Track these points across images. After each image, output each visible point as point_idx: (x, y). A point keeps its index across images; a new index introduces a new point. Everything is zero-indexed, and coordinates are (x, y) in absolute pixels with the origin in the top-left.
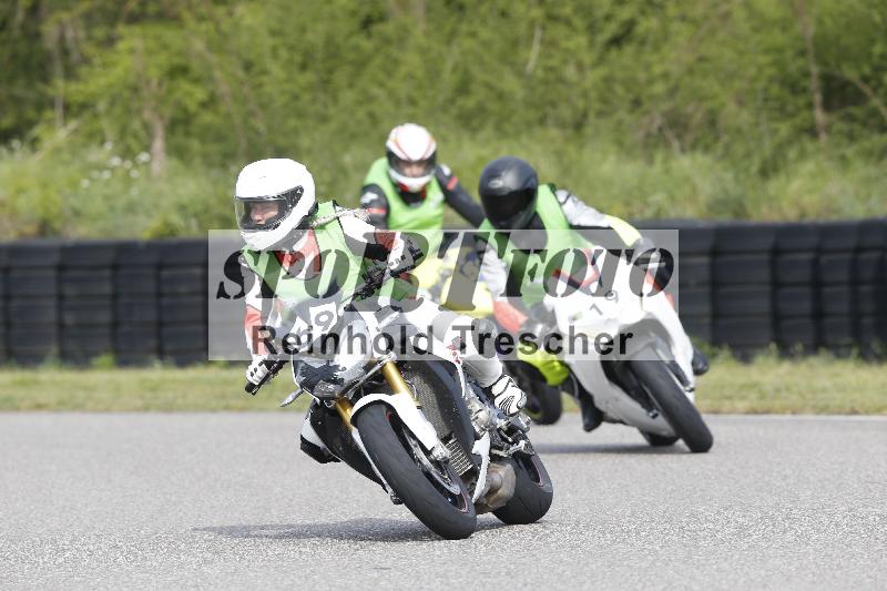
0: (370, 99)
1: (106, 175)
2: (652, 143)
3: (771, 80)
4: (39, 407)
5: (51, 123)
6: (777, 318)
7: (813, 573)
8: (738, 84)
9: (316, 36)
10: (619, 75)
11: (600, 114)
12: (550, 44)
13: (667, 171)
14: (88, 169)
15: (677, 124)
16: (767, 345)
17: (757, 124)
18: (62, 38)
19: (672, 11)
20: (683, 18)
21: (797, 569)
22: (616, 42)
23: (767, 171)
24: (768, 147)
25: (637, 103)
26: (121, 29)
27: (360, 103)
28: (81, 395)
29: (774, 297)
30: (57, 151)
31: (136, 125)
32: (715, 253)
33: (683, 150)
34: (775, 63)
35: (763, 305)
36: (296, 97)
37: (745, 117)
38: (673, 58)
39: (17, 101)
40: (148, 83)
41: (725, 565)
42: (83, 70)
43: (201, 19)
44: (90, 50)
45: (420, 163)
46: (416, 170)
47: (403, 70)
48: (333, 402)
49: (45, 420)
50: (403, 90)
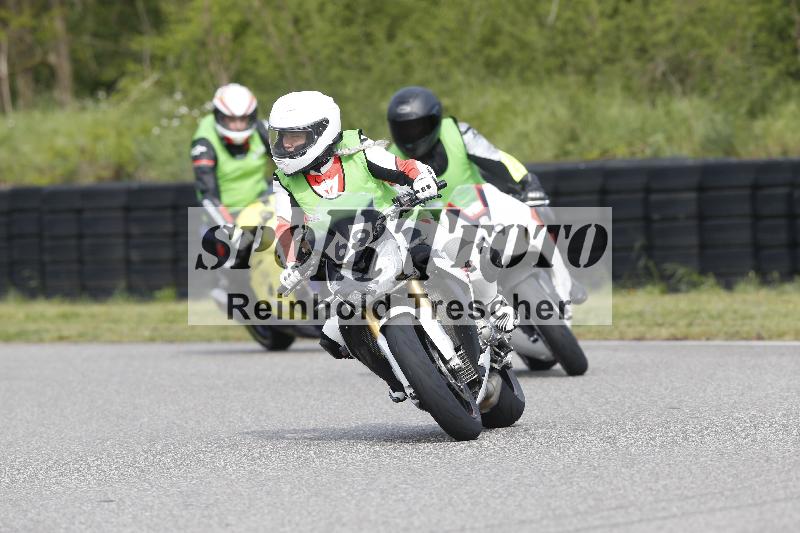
1: (176, 123)
2: (657, 88)
3: (760, 28)
6: (757, 248)
8: (732, 33)
11: (608, 61)
13: (668, 113)
14: (159, 117)
15: (679, 70)
17: (748, 69)
23: (757, 111)
24: (756, 90)
25: (643, 51)
29: (754, 229)
31: (204, 76)
32: (701, 189)
33: (684, 93)
34: (763, 13)
35: (744, 236)
37: (736, 62)
38: (675, 9)
40: (216, 37)
45: (243, 118)
46: (239, 125)
50: (434, 40)
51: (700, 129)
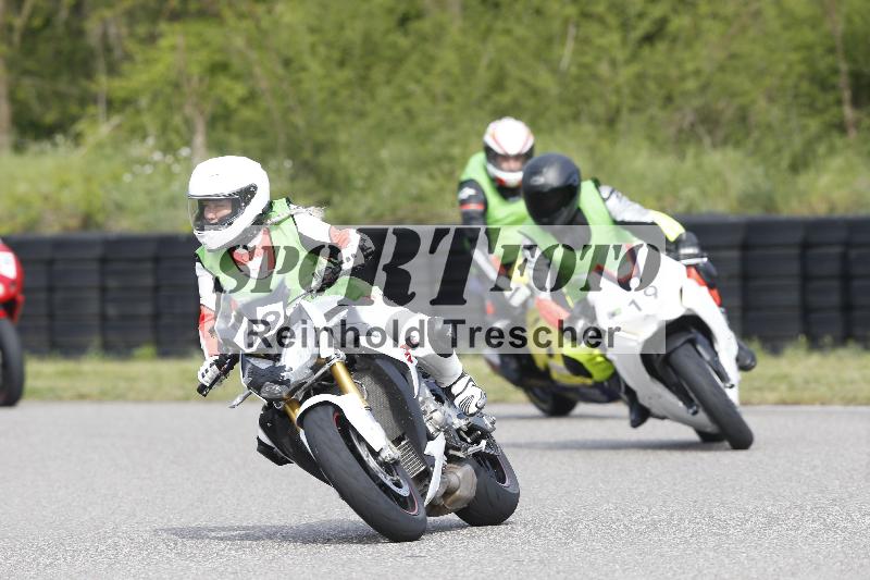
0: (407, 95)
1: (148, 170)
2: (684, 139)
3: (801, 76)
4: (82, 397)
5: (94, 119)
6: (806, 311)
7: (841, 562)
8: (769, 81)
9: (354, 33)
10: (652, 71)
11: (633, 110)
12: (583, 42)
13: (699, 166)
14: (130, 163)
15: (708, 120)
16: (797, 336)
17: (787, 120)
18: (105, 36)
19: (704, 8)
20: (715, 16)
21: (825, 557)
22: (649, 39)
23: (798, 165)
24: (798, 142)
25: (669, 99)
26: (163, 26)
27: (396, 99)
28: (122, 385)
29: (804, 291)
30: (100, 146)
31: (177, 120)
32: (745, 247)
33: (714, 146)
34: (804, 61)
35: (793, 298)
36: (334, 93)
37: (775, 113)
38: (704, 56)
39: (61, 97)
40: (189, 80)
41: (754, 553)
42: (126, 67)
43: (241, 16)
44: (132, 46)
45: (518, 157)
46: (513, 164)
47: (438, 68)
48: (282, 403)
49: (88, 410)
50: (439, 86)
51: (738, 183)
